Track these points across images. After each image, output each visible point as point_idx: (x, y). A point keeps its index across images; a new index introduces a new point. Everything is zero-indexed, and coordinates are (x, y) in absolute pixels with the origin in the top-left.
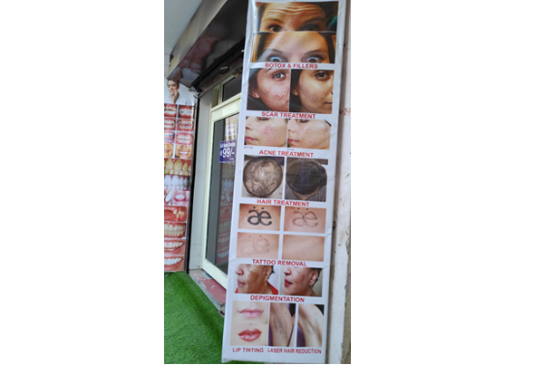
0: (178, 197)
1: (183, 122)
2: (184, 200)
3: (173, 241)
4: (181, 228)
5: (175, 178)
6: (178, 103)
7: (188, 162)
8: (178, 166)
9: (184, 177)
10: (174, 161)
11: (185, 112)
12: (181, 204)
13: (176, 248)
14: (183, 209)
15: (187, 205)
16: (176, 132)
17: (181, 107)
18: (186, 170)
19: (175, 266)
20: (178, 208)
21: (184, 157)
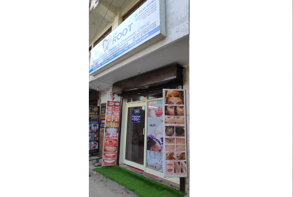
0: (114, 136)
1: (116, 108)
2: (117, 137)
3: (112, 153)
4: (115, 148)
5: (113, 129)
6: (114, 101)
7: (118, 122)
8: (114, 123)
9: (116, 128)
10: (113, 122)
11: (117, 104)
12: (115, 138)
13: (113, 156)
14: (116, 140)
15: (117, 139)
16: (113, 111)
17: (115, 102)
18: (117, 125)
19: (113, 163)
20: (114, 140)
21: (116, 121)
